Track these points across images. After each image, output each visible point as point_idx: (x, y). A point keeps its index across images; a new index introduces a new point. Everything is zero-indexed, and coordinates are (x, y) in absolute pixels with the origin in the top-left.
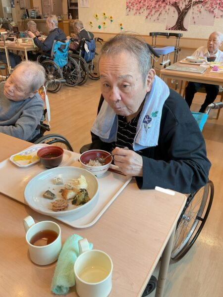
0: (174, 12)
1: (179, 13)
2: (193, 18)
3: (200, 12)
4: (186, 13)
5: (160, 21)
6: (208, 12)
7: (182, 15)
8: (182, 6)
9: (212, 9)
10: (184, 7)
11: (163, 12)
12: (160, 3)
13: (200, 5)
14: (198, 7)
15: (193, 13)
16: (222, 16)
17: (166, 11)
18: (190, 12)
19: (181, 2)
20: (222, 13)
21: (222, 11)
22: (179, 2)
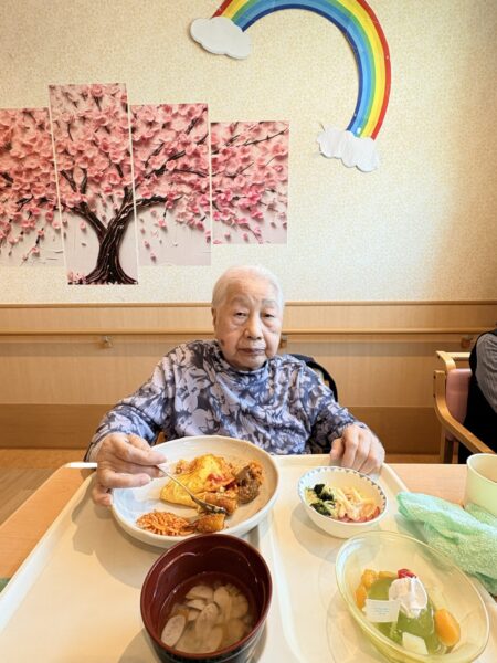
0: (84, 230)
1: (100, 235)
2: (148, 246)
3: (164, 229)
4: (121, 233)
5: (43, 258)
6: (187, 228)
7: (111, 240)
8: (106, 214)
9: (197, 220)
10: (110, 216)
11: (49, 233)
12: (33, 205)
13: (160, 210)
14: (154, 215)
15: (143, 232)
16: (228, 237)
17: (58, 231)
18: (134, 229)
19: (99, 201)
20: (226, 230)
21: (228, 223)
22: (93, 203)
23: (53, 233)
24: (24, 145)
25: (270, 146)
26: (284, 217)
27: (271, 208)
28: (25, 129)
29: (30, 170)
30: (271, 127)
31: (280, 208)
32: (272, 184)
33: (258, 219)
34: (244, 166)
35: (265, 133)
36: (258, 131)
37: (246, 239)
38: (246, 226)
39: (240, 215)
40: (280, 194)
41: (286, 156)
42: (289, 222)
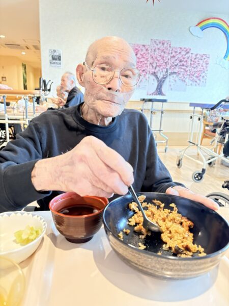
0: (154, 80)
1: (158, 81)
2: (170, 85)
3: (175, 81)
4: (164, 81)
5: (141, 87)
6: (181, 81)
7: (161, 83)
8: (160, 76)
9: (184, 79)
10: (162, 76)
13: (175, 76)
14: (173, 77)
15: (170, 81)
16: (191, 84)
18: (167, 80)
19: (159, 72)
20: (191, 82)
21: (192, 80)
22: (157, 72)
23: (145, 80)
24: (141, 55)
25: (205, 61)
26: (206, 80)
27: (203, 77)
28: (142, 50)
29: (141, 62)
30: (206, 56)
31: (205, 77)
32: (204, 71)
33: (199, 80)
34: (198, 65)
35: (204, 57)
36: (202, 56)
37: (196, 85)
38: (196, 82)
39: (195, 79)
40: (206, 74)
41: (208, 64)
42: (207, 81)
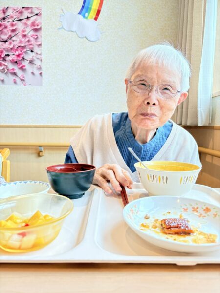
16: (3, 81)
20: (1, 76)
21: (3, 71)
25: (29, 22)
26: (40, 69)
27: (31, 62)
30: (30, 11)
31: (37, 63)
32: (31, 47)
33: (22, 69)
34: (13, 35)
35: (26, 14)
36: (21, 13)
37: (15, 82)
38: (15, 74)
39: (11, 66)
40: (37, 54)
41: (40, 29)
42: (43, 71)
